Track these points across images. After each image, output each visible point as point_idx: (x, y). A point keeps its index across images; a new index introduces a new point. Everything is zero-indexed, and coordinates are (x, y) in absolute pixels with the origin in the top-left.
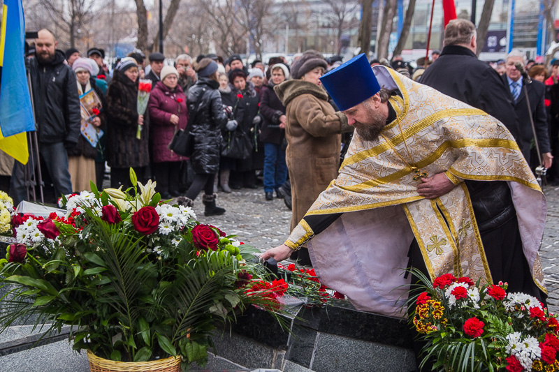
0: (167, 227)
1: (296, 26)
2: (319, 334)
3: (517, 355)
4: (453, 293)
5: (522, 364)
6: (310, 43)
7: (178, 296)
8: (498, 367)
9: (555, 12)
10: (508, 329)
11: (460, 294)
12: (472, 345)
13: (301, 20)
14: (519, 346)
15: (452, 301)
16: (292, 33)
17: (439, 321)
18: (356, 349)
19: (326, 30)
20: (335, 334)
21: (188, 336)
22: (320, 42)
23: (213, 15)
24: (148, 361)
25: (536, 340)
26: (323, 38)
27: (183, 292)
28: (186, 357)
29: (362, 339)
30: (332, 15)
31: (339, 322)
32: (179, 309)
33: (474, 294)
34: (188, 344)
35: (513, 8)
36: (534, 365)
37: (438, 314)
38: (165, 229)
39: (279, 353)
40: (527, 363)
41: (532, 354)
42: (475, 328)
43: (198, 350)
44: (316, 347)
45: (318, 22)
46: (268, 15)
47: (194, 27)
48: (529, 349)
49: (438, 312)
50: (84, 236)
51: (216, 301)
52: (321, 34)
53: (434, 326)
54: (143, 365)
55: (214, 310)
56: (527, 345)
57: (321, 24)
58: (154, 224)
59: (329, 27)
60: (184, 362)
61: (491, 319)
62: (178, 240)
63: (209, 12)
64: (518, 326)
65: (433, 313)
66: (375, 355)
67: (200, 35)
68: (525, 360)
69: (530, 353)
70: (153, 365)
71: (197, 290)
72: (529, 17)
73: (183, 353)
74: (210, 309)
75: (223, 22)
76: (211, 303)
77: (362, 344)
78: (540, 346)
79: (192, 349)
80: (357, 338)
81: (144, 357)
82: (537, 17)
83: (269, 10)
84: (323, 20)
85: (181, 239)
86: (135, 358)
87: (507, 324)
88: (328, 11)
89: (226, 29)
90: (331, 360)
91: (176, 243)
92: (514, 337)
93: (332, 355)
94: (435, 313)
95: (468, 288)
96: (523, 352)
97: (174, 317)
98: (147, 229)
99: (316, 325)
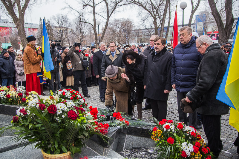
0: (59, 111)
1: (138, 36)
2: (127, 135)
3: (185, 151)
4: (165, 127)
5: (187, 154)
6: (143, 40)
7: (66, 134)
8: (179, 154)
9: (207, 30)
10: (183, 140)
11: (168, 127)
12: (170, 147)
13: (140, 34)
14: (186, 147)
15: (165, 130)
16: (138, 38)
17: (160, 137)
18: (139, 139)
19: (147, 37)
20: (132, 135)
21: (73, 145)
22: (145, 40)
23: (116, 34)
24: (59, 154)
25: (192, 145)
26: (146, 39)
27: (68, 132)
28: (72, 152)
29: (141, 136)
30: (148, 33)
31: (133, 131)
32: (67, 137)
33: (172, 127)
34: (73, 148)
35: (196, 29)
36: (191, 154)
37: (159, 135)
38: (59, 112)
39: (105, 149)
40: (188, 154)
41: (190, 150)
42: (171, 141)
43: (77, 150)
44: (126, 139)
45: (144, 35)
46: (131, 33)
47: (111, 37)
48: (189, 149)
49: (160, 134)
50: (34, 114)
51: (80, 135)
52: (145, 38)
53: (158, 139)
54: (57, 156)
55: (80, 137)
56: (188, 147)
57: (145, 35)
58: (55, 111)
59: (147, 36)
60: (72, 154)
61: (177, 137)
62: (64, 115)
63: (115, 33)
64: (187, 139)
65: (158, 134)
66: (145, 141)
67: (113, 39)
68: (188, 153)
69: (189, 150)
70: (61, 155)
71: (72, 132)
72: (201, 31)
73: (71, 151)
74: (79, 137)
75: (119, 36)
76: (79, 135)
77: (141, 138)
78: (193, 147)
79: (74, 149)
80: (139, 136)
81: (58, 153)
82: (203, 31)
83: (131, 32)
84: (146, 34)
85: (66, 115)
86: (55, 153)
87: (183, 138)
88: (147, 32)
89: (119, 37)
90: (131, 143)
91: (63, 116)
92: (184, 144)
93: (131, 141)
94: (159, 134)
95: (170, 125)
96: (187, 150)
97: (66, 140)
98: (52, 113)
99: (126, 132)
